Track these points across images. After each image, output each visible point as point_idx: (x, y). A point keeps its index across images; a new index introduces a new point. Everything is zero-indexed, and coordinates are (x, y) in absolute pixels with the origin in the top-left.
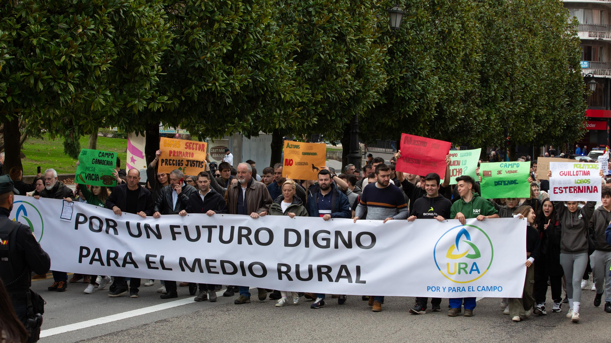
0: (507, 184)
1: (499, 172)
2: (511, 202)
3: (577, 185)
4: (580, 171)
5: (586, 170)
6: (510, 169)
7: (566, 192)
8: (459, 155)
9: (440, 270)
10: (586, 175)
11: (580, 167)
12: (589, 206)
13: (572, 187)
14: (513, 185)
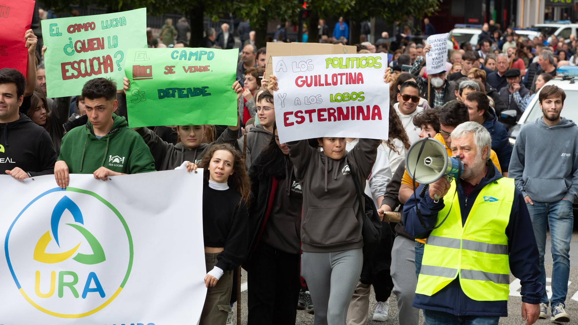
0: (187, 96)
1: (170, 70)
2: (192, 134)
3: (335, 105)
4: (341, 75)
5: (354, 71)
6: (193, 62)
7: (311, 121)
8: (98, 25)
9: (19, 286)
10: (354, 83)
11: (340, 66)
12: (364, 149)
13: (324, 110)
14: (200, 98)
